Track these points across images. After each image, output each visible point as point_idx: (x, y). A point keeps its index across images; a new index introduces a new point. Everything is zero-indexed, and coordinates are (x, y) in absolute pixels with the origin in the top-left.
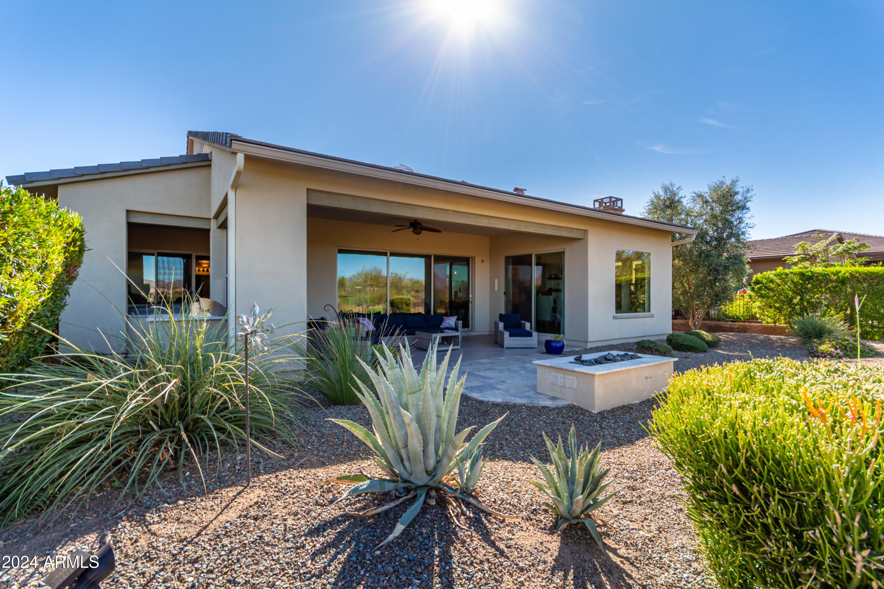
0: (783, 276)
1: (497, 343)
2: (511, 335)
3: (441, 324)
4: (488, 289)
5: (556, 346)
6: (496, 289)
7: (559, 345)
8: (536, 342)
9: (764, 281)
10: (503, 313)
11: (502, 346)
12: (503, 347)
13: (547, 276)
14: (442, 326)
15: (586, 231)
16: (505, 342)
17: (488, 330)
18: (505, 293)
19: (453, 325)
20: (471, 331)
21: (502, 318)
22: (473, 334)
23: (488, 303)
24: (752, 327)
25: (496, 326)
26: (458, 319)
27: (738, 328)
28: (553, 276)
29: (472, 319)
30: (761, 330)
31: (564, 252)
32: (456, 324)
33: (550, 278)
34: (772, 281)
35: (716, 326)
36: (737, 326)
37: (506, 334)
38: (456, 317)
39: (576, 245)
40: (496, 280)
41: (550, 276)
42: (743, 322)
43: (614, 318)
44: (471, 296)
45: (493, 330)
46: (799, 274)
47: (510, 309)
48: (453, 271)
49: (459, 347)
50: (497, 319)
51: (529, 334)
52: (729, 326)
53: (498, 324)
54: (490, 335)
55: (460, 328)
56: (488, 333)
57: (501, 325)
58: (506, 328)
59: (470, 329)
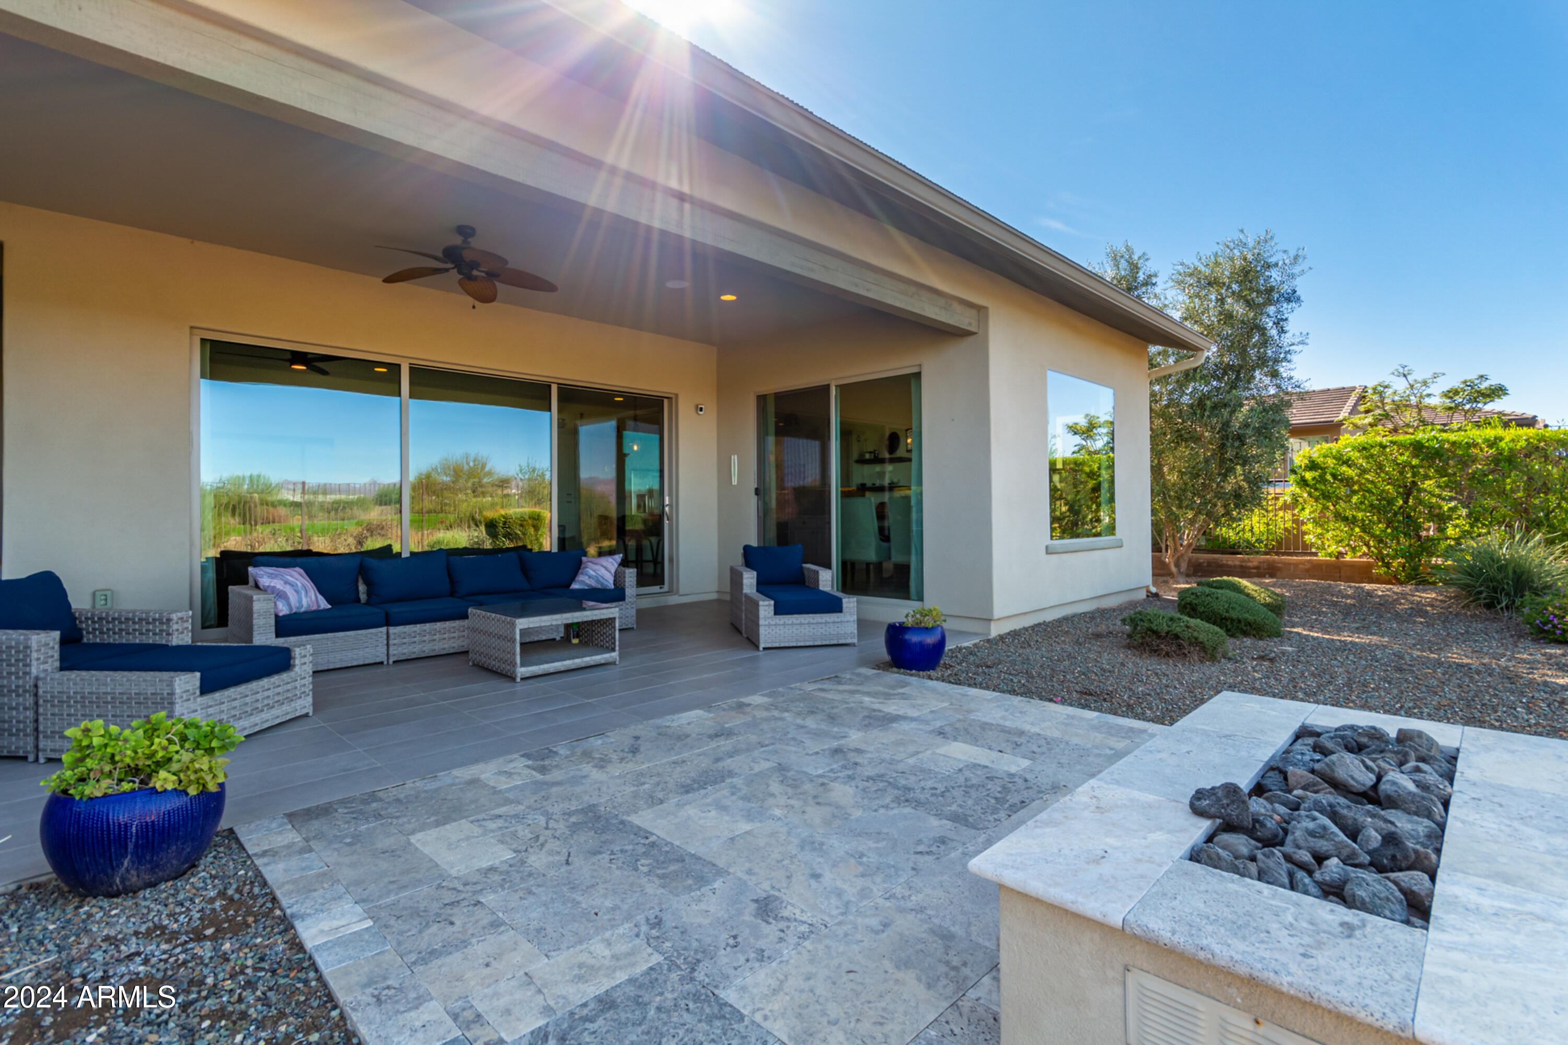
0: (1375, 451)
1: (739, 632)
2: (778, 611)
3: (573, 579)
4: (714, 483)
5: (921, 645)
6: (735, 481)
7: (930, 640)
8: (853, 628)
9: (1331, 462)
10: (754, 543)
11: (753, 642)
12: (756, 646)
13: (855, 456)
14: (575, 586)
15: (981, 310)
16: (763, 631)
17: (715, 587)
18: (757, 492)
19: (609, 581)
20: (670, 592)
21: (750, 557)
22: (674, 600)
23: (713, 521)
24: (1287, 564)
25: (736, 580)
26: (625, 563)
27: (1257, 568)
28: (867, 456)
29: (671, 560)
30: (1307, 570)
31: (918, 375)
32: (618, 577)
33: (862, 461)
34: (1347, 462)
35: (1209, 564)
36: (1255, 564)
37: (766, 607)
38: (619, 557)
39: (954, 352)
40: (735, 458)
41: (862, 455)
42: (1266, 553)
43: (1049, 551)
44: (667, 501)
45: (728, 588)
46: (1411, 444)
47: (772, 534)
48: (626, 441)
49: (615, 655)
50: (739, 560)
51: (833, 606)
52: (1237, 563)
53: (740, 575)
54: (719, 601)
55: (631, 590)
56: (714, 596)
57: (749, 579)
58: (763, 586)
59: (666, 587)
